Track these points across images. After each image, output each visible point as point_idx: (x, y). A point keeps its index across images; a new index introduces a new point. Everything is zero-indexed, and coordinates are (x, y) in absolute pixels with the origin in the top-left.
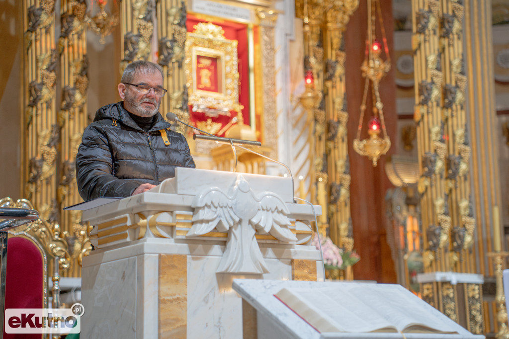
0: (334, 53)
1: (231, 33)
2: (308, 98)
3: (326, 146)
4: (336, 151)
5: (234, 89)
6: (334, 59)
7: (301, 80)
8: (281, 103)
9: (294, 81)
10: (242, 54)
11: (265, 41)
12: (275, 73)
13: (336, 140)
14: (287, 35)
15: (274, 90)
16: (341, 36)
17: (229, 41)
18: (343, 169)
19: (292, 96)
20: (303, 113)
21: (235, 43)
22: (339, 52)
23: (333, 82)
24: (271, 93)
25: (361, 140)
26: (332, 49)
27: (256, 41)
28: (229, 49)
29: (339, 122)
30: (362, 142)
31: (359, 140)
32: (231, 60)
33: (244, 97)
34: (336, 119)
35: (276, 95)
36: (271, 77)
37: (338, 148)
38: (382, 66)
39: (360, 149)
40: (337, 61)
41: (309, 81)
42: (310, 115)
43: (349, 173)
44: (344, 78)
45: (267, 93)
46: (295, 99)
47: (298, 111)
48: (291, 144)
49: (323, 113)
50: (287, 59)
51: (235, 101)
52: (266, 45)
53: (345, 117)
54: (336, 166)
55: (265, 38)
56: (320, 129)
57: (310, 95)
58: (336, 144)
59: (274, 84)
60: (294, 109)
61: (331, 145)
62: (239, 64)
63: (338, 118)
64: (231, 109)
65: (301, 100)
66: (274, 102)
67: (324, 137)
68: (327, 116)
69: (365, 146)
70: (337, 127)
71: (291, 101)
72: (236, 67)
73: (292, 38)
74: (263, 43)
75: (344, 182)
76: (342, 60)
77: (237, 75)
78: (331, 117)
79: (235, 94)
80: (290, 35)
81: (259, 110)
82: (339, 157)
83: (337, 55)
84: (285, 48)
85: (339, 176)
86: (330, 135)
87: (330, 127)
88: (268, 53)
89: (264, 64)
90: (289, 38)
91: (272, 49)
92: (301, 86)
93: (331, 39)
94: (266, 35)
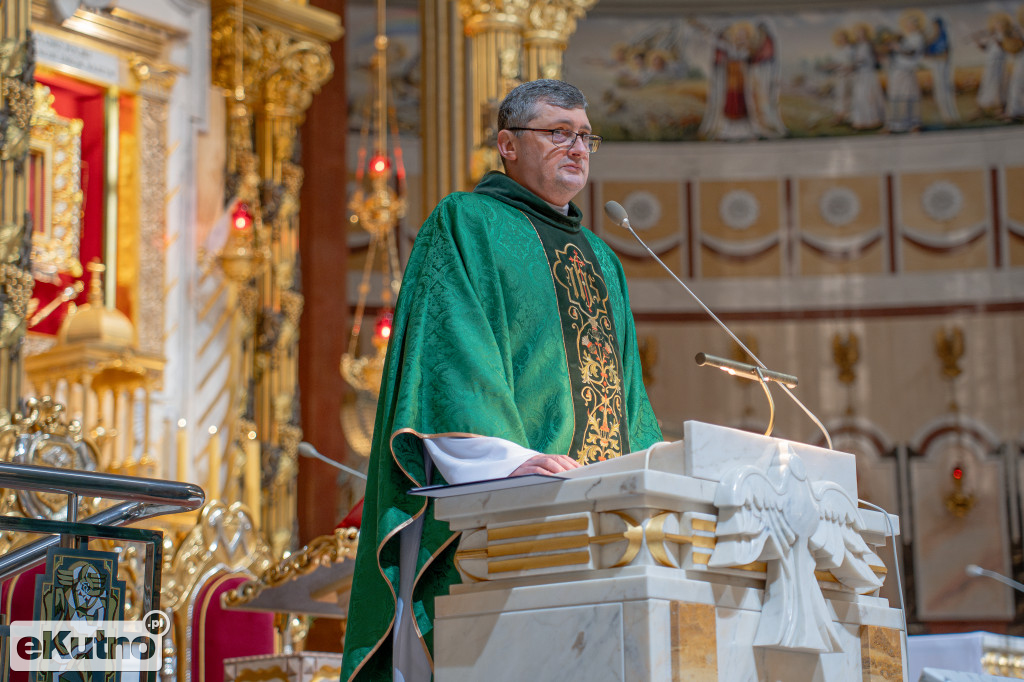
0: (279, 167)
1: (68, 103)
2: (238, 259)
3: (255, 363)
4: (275, 375)
5: (70, 225)
6: (278, 180)
7: (222, 220)
8: (175, 265)
9: (204, 218)
10: (93, 149)
11: (148, 129)
12: (164, 199)
13: (275, 352)
14: (192, 120)
15: (163, 236)
16: (295, 132)
17: (65, 121)
18: (288, 416)
19: (204, 251)
20: (221, 289)
21: (77, 126)
22: (289, 167)
23: (274, 229)
24: (155, 239)
25: (357, 356)
26: (275, 158)
27: (125, 126)
28: (64, 136)
29: (283, 314)
30: (358, 361)
31: (353, 355)
32: (67, 160)
33: (91, 244)
34: (276, 308)
35: (165, 246)
36: (156, 205)
37: (278, 368)
39: (355, 376)
40: (284, 186)
41: (241, 222)
42: (232, 291)
43: (298, 424)
44: (296, 222)
45: (147, 241)
46: (209, 258)
47: (210, 285)
48: (192, 355)
49: (254, 293)
50: (190, 170)
51: (70, 252)
52: (149, 136)
53: (296, 303)
54: (272, 407)
55: (149, 121)
56: (243, 325)
57: (242, 252)
58: (275, 360)
59: (163, 223)
60: (202, 280)
61: (264, 361)
62: (82, 171)
63: (283, 306)
64: (63, 269)
65: (222, 261)
66: (162, 261)
67: (251, 344)
68: (261, 299)
69: (365, 370)
70: (280, 325)
71: (200, 263)
72: (76, 179)
73: (204, 127)
74: (141, 133)
75: (287, 442)
76: (295, 182)
77: (79, 197)
78: (267, 302)
79: (72, 238)
80: (200, 120)
81: (127, 275)
82: (280, 389)
83: (285, 174)
84: (189, 148)
85: (279, 428)
86: (263, 340)
87: (262, 323)
88: (154, 156)
89: (142, 178)
90: (196, 127)
91: (163, 147)
92: (221, 228)
93: (274, 139)
94: (150, 115)
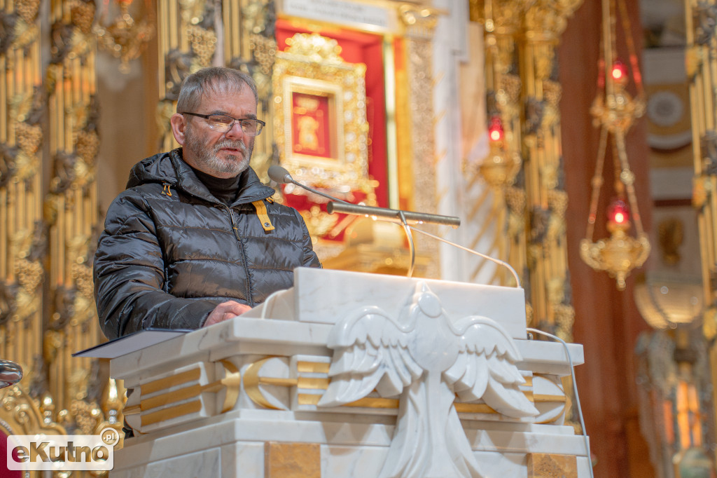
0: (540, 85)
1: (354, 51)
2: (496, 165)
3: (528, 253)
4: (547, 264)
5: (358, 151)
6: (539, 96)
7: (482, 134)
8: (445, 176)
9: (468, 135)
10: (374, 88)
11: (415, 64)
12: (433, 122)
13: (546, 242)
14: (454, 53)
15: (433, 153)
16: (553, 55)
17: (349, 66)
18: (561, 297)
19: (466, 162)
20: (486, 193)
21: (360, 69)
22: (548, 84)
23: (538, 138)
24: (427, 157)
25: (595, 241)
26: (536, 77)
27: (398, 65)
28: (350, 79)
29: (551, 210)
30: (596, 245)
31: (591, 241)
32: (354, 99)
33: (377, 166)
34: (544, 205)
35: (435, 161)
36: (426, 130)
37: (550, 257)
38: (631, 107)
39: (594, 259)
40: (545, 100)
41: (496, 135)
42: (497, 198)
43: (570, 303)
44: (558, 130)
45: (420, 158)
46: (471, 168)
47: (477, 191)
49: (521, 193)
50: (455, 95)
51: (361, 173)
52: (417, 71)
53: (561, 200)
54: (546, 290)
55: (416, 59)
56: (516, 222)
57: (498, 160)
58: (546, 250)
59: (432, 142)
60: (469, 187)
61: (536, 251)
62: (368, 108)
63: (550, 204)
64: (356, 189)
65: (482, 169)
66: (433, 174)
67: (523, 238)
68: (528, 199)
69: (602, 252)
70: (548, 220)
71: (464, 172)
72: (362, 114)
73: (464, 58)
74: (410, 69)
75: (562, 320)
76: (554, 97)
77: (365, 127)
78: (536, 201)
79: (362, 161)
80: (460, 53)
81: (406, 189)
82: (552, 274)
83: (545, 90)
84: (452, 77)
85: (553, 308)
86: (534, 234)
87: (533, 219)
88: (421, 87)
89: (413, 106)
90: (458, 58)
91: (429, 79)
92: (481, 145)
93: (535, 61)
94: (417, 53)
